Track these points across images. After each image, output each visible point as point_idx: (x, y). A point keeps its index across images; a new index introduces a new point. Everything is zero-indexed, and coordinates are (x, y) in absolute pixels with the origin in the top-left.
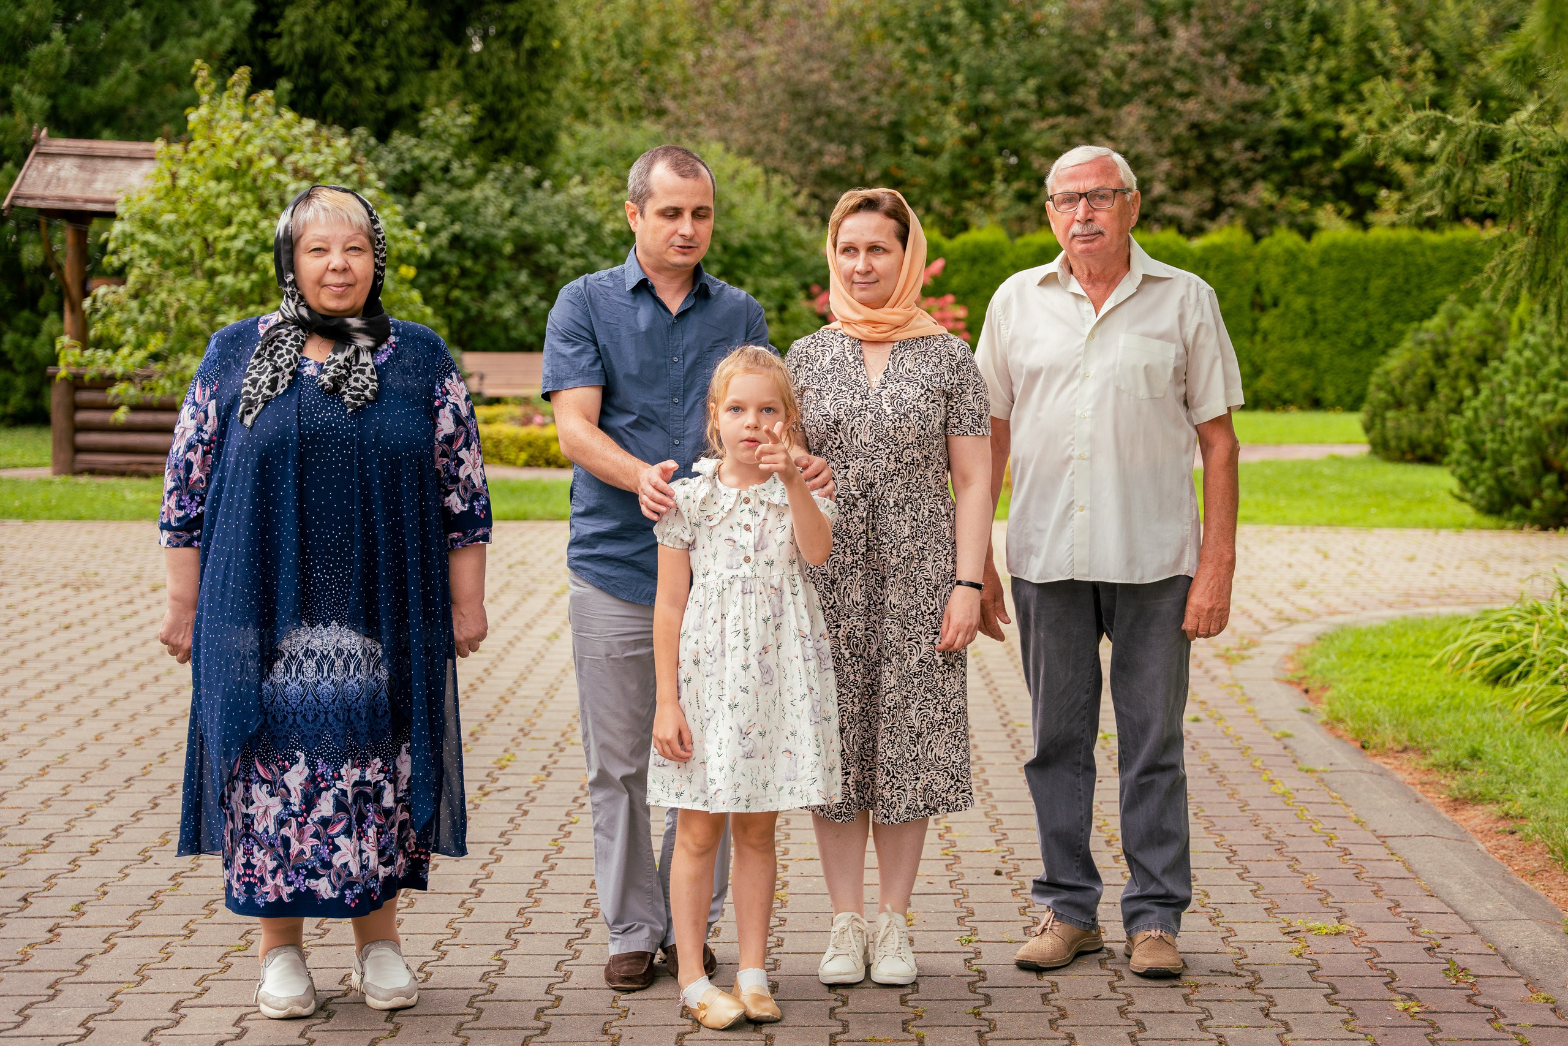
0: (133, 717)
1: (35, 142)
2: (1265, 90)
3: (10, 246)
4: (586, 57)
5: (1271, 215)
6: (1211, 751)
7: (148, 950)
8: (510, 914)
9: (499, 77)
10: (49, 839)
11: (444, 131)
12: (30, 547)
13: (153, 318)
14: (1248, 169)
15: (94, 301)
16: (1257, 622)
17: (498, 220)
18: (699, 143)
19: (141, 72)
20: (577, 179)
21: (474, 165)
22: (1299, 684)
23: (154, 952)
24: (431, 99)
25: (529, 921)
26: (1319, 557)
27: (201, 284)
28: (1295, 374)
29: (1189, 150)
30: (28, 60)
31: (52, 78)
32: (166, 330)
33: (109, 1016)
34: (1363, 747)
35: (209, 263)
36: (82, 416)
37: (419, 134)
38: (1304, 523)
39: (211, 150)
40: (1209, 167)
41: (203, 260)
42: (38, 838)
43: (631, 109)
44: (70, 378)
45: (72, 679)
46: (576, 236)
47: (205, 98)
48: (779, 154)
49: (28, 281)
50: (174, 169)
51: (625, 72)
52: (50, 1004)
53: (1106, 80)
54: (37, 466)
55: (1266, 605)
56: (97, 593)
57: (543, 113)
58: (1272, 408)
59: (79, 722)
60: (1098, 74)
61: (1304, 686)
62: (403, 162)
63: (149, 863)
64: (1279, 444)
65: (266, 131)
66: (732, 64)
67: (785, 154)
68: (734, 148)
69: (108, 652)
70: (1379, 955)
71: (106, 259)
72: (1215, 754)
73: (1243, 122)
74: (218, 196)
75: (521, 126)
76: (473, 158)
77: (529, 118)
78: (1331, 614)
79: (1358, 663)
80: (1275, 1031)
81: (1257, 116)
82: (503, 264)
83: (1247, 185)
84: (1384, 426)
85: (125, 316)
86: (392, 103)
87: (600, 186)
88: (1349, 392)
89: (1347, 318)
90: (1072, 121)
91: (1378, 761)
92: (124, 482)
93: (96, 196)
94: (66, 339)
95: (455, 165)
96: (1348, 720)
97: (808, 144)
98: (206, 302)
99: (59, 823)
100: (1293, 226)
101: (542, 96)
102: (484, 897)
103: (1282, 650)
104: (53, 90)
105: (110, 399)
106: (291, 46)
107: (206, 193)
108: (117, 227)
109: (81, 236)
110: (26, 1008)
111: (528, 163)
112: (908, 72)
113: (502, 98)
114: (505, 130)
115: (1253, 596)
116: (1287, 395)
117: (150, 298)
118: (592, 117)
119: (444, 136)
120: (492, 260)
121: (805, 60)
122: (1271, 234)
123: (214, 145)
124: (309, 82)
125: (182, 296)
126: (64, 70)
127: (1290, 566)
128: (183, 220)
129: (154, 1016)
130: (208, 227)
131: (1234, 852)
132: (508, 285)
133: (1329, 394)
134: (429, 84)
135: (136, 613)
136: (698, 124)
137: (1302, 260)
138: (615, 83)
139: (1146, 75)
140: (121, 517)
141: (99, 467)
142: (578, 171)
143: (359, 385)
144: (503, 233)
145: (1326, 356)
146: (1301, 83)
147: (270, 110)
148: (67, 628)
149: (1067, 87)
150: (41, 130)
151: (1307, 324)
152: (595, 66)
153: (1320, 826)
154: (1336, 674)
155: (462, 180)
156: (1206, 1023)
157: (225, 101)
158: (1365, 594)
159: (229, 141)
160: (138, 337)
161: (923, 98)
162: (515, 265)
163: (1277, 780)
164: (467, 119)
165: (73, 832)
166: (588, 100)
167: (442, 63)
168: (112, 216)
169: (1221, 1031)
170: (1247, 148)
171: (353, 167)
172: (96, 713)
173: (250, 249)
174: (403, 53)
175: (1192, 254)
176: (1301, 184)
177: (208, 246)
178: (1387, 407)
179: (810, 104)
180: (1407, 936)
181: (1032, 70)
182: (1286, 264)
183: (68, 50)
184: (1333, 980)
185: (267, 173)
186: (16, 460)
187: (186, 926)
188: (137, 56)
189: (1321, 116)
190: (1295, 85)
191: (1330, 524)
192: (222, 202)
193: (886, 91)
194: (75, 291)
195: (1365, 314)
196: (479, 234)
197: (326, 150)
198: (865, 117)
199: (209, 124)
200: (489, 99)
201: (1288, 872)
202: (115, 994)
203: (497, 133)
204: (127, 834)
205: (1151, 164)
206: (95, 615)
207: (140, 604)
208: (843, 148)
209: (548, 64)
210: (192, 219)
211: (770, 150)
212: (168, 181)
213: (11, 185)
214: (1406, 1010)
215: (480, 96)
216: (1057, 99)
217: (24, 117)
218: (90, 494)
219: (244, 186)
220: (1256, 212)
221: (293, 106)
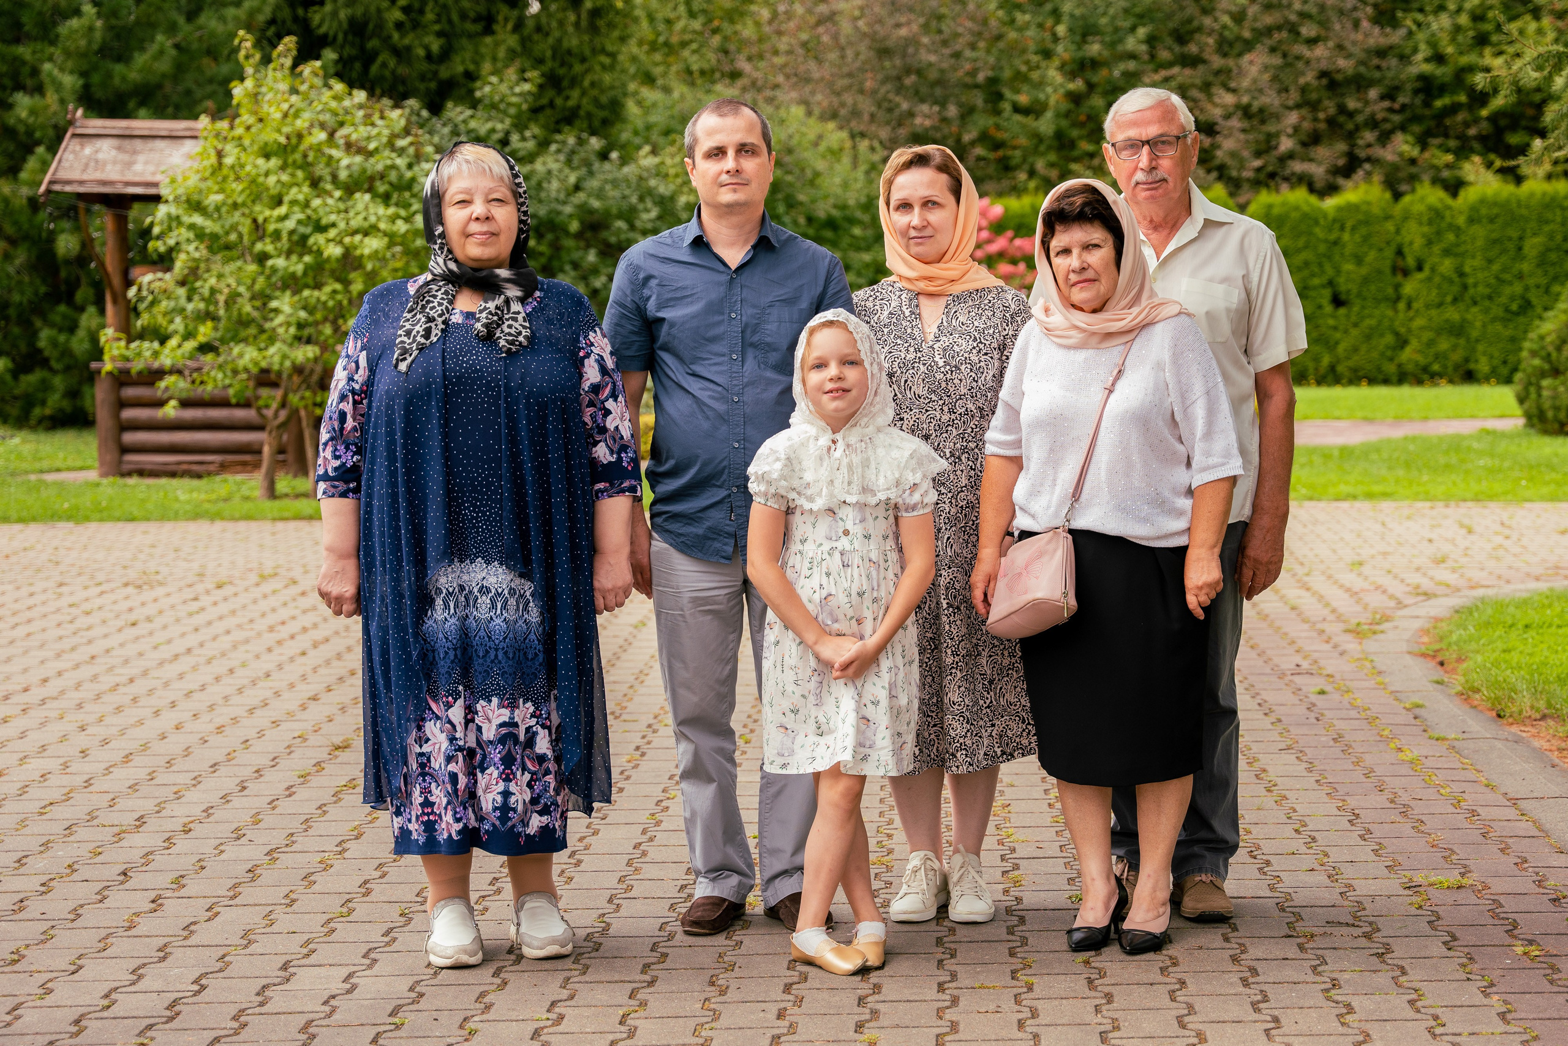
0: (211, 708)
1: (71, 123)
2: (1402, 32)
3: (44, 235)
4: (651, 18)
5: (1413, 170)
6: (1335, 722)
7: (252, 917)
8: (612, 881)
9: (559, 41)
10: (141, 821)
11: (502, 101)
12: (85, 547)
13: (202, 306)
14: (1385, 120)
15: (140, 290)
16: (1392, 597)
17: (562, 196)
18: (778, 108)
19: (177, 46)
20: (647, 148)
21: (534, 137)
22: (1434, 657)
23: (258, 919)
24: (487, 67)
25: (630, 888)
26: (1463, 531)
27: (252, 268)
28: (1444, 345)
29: (1319, 101)
30: (57, 36)
31: (84, 55)
32: (215, 318)
33: (221, 975)
34: (1499, 716)
35: (259, 246)
36: (128, 414)
37: (474, 104)
38: (1447, 499)
39: (260, 126)
40: (1342, 119)
41: (253, 244)
42: (129, 819)
43: (703, 73)
44: (116, 372)
45: (145, 673)
46: (647, 210)
47: (249, 70)
48: (866, 117)
49: (63, 274)
50: (220, 147)
51: (695, 32)
52: (162, 965)
53: (1225, 27)
54: (81, 469)
55: (1402, 581)
56: (160, 591)
57: (607, 78)
58: (1419, 382)
59: (157, 713)
60: (1216, 20)
61: (1438, 659)
62: (458, 135)
63: (243, 840)
64: (1426, 419)
65: (315, 104)
66: (812, 20)
67: (872, 116)
68: (817, 111)
69: (179, 646)
70: (1501, 906)
71: (151, 245)
72: (1340, 725)
73: (1378, 68)
74: (267, 174)
75: (584, 93)
76: (535, 130)
77: (593, 84)
78: (1472, 588)
79: (1497, 633)
80: (1391, 974)
81: (1394, 62)
82: (569, 243)
83: (1385, 138)
84: (1539, 396)
85: (172, 304)
86: (444, 73)
87: (673, 156)
88: (1505, 362)
89: (1501, 281)
90: (1188, 72)
91: (1514, 729)
92: (175, 482)
93: (137, 179)
94: (109, 332)
95: (515, 138)
96: (1483, 689)
97: (898, 105)
98: (257, 287)
99: (149, 805)
100: (1436, 181)
101: (606, 60)
102: (583, 866)
103: (1417, 624)
104: (85, 67)
105: (159, 393)
106: (335, 14)
107: (254, 172)
108: (162, 210)
109: (121, 222)
110: (139, 968)
111: (593, 133)
112: (1005, 24)
113: (562, 64)
114: (567, 98)
115: (1389, 572)
116: (1436, 367)
117: (198, 284)
118: (660, 82)
119: (502, 106)
120: (557, 239)
121: (891, 14)
122: (1413, 191)
123: (261, 120)
124: (354, 52)
125: (232, 281)
126: (95, 47)
127: (1430, 541)
128: (230, 201)
129: (264, 974)
130: (257, 208)
131: (1357, 816)
132: (576, 266)
133: (1483, 366)
134: (483, 50)
135: (203, 609)
136: (776, 86)
137: (1448, 219)
138: (684, 44)
139: (1268, 20)
140: (176, 517)
141: (149, 467)
142: (647, 141)
143: (513, 331)
144: (568, 209)
145: (1478, 324)
146: (1441, 23)
147: (318, 82)
148: (134, 624)
149: (1181, 37)
150: (76, 110)
151: (1456, 289)
152: (661, 27)
153: (1448, 790)
154: (1473, 646)
155: (521, 154)
156: (1320, 969)
157: (270, 73)
158: (1510, 568)
159: (278, 116)
160: (186, 327)
161: (1024, 51)
162: (582, 244)
163: (1405, 748)
164: (527, 87)
165: (164, 813)
166: (657, 64)
167: (495, 27)
168: (157, 199)
169: (1335, 975)
170: (1383, 98)
171: (409, 139)
172: (173, 704)
173: (302, 230)
174: (455, 17)
175: (1325, 216)
176: (1446, 136)
177: (258, 231)
178: (1543, 375)
179: (898, 62)
180: (1534, 889)
181: (1142, 18)
182: (1430, 223)
183: (99, 24)
184: (1453, 929)
185: (318, 149)
186: (59, 464)
187: (287, 896)
188: (172, 28)
189: (1464, 60)
190: (1435, 26)
191: (1476, 499)
192: (272, 180)
193: (982, 44)
194: (116, 281)
195: (1520, 276)
196: (542, 211)
197: (379, 122)
198: (960, 73)
199: (255, 96)
200: (549, 64)
201: (1412, 833)
202: (224, 956)
203: (559, 101)
204: (218, 814)
205: (1277, 117)
206: (161, 612)
207: (206, 601)
208: (936, 108)
209: (611, 26)
210: (240, 200)
211: (855, 113)
212: (213, 159)
213: (44, 171)
214: (1525, 953)
215: (539, 61)
216: (1170, 49)
217: (56, 97)
218: (141, 496)
219: (294, 162)
220: (1396, 168)
221: (340, 76)
